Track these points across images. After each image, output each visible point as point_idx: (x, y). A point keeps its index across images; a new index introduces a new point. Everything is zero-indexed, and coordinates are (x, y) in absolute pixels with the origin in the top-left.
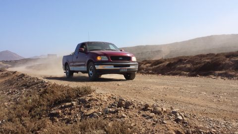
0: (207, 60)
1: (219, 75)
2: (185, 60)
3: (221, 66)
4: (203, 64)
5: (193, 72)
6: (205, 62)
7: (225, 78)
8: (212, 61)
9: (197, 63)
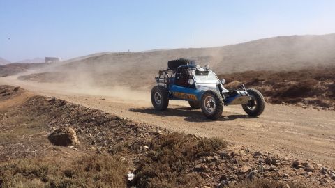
0: (292, 83)
1: (310, 103)
2: (263, 80)
3: (311, 91)
4: (288, 87)
5: (275, 97)
6: (289, 85)
7: (319, 107)
8: (300, 84)
9: (279, 86)
